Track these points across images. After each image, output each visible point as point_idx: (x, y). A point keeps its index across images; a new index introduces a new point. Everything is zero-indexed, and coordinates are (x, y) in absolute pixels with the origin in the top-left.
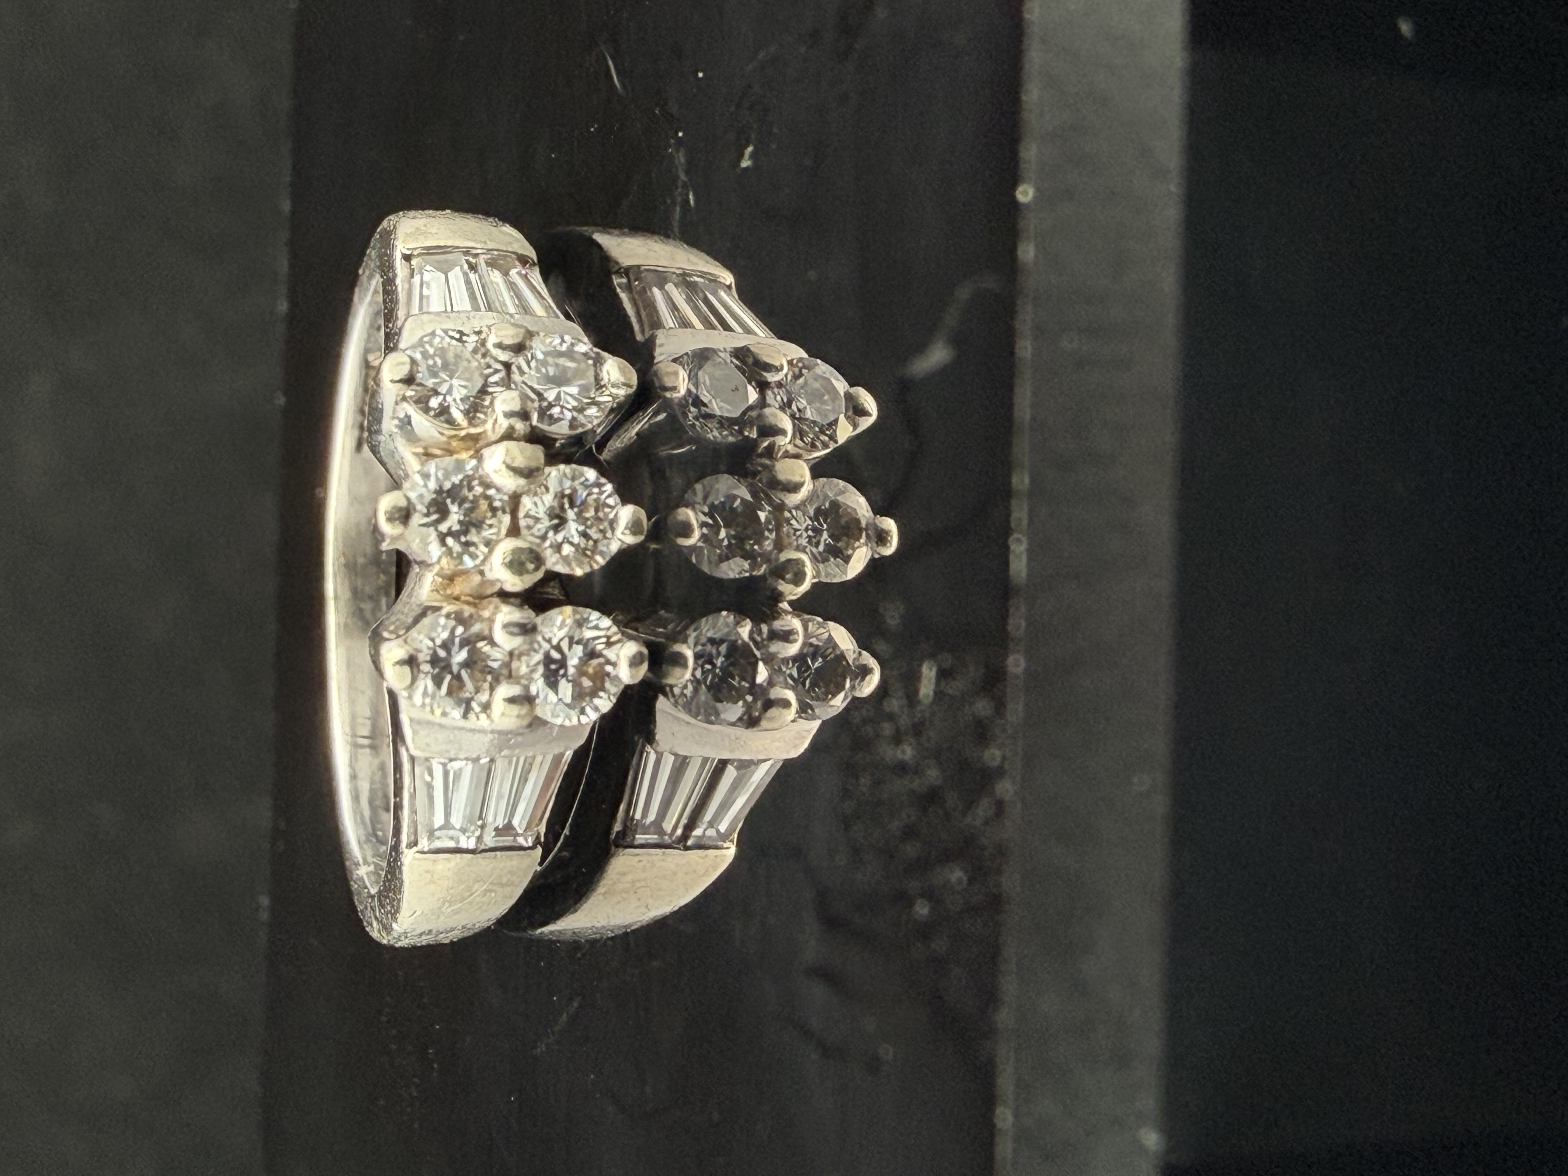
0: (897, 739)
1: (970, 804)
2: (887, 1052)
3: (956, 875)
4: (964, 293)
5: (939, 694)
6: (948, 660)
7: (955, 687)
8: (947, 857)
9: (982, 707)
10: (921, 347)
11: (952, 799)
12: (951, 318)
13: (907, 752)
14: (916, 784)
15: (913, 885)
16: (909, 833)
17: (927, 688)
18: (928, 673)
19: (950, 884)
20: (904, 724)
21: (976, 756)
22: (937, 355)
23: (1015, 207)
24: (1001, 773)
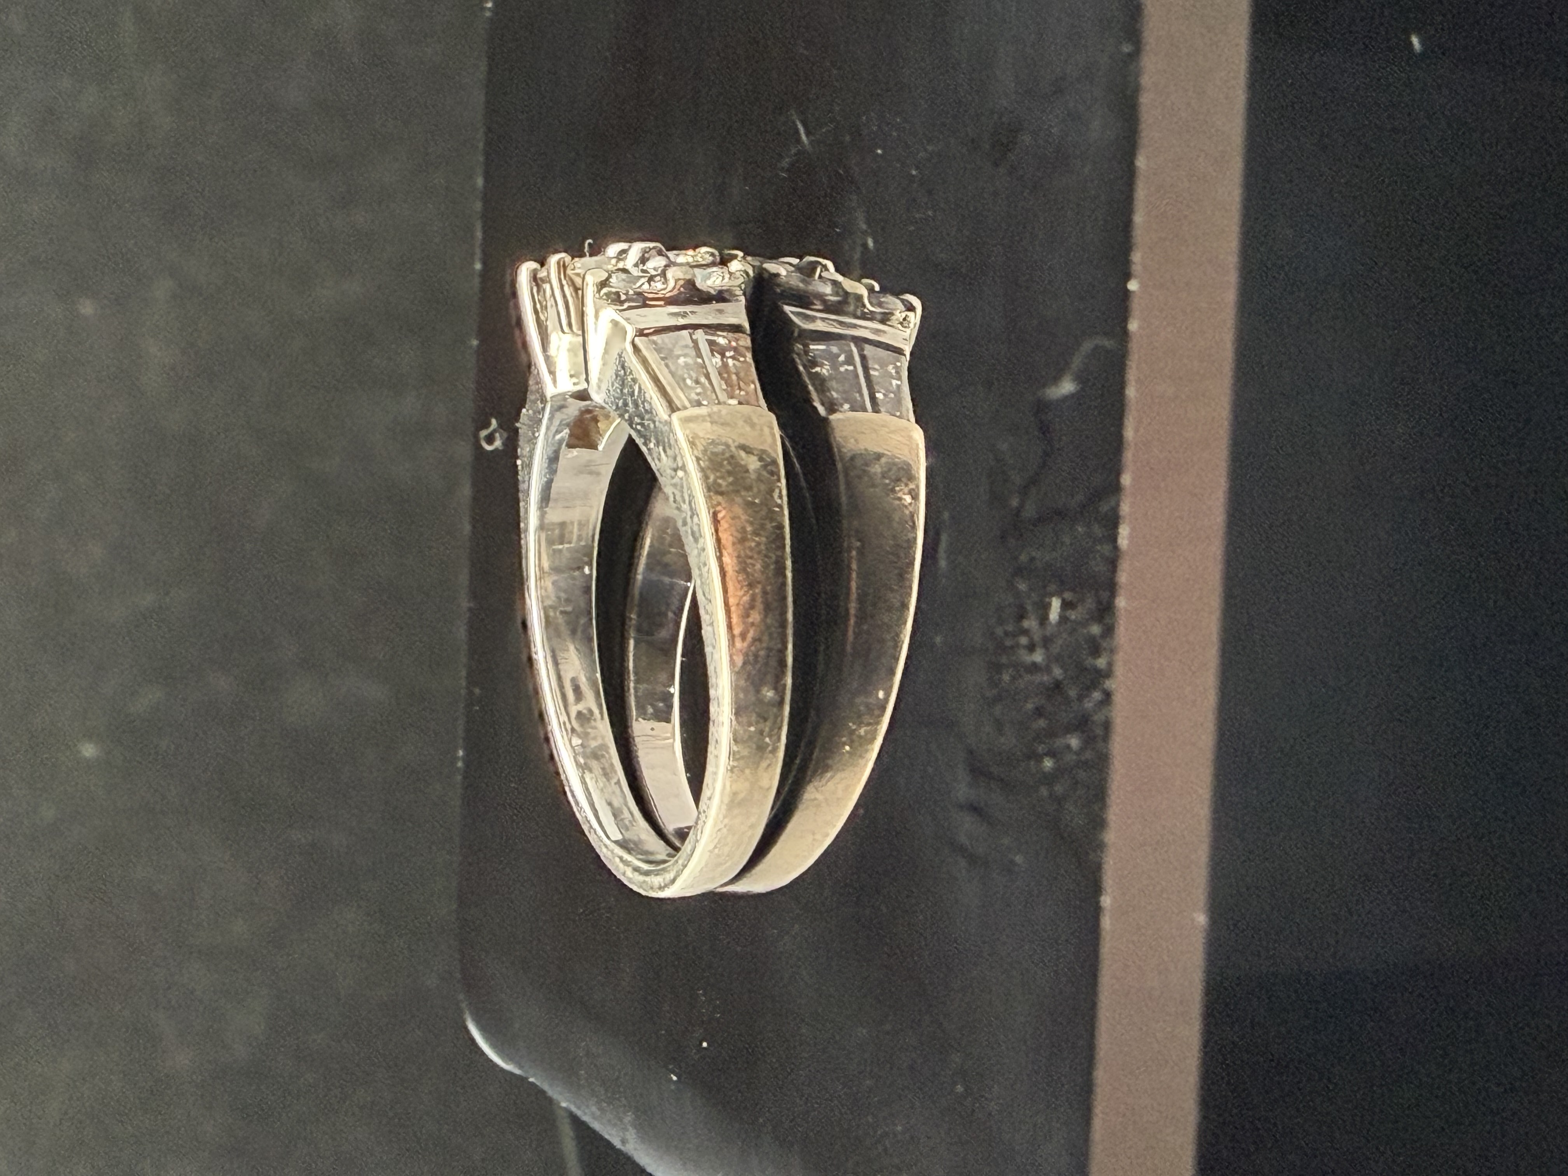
0: (1031, 648)
1: (1083, 695)
3: (1074, 742)
4: (1087, 346)
5: (1063, 619)
6: (1068, 595)
7: (1073, 615)
8: (1069, 729)
9: (1095, 629)
10: (1056, 379)
11: (1072, 691)
12: (1077, 362)
13: (1038, 657)
14: (1047, 680)
15: (1041, 749)
16: (1039, 712)
17: (1054, 614)
18: (1056, 604)
19: (1068, 747)
20: (1037, 638)
21: (1089, 661)
22: (1067, 387)
23: (1127, 294)
24: (1108, 673)
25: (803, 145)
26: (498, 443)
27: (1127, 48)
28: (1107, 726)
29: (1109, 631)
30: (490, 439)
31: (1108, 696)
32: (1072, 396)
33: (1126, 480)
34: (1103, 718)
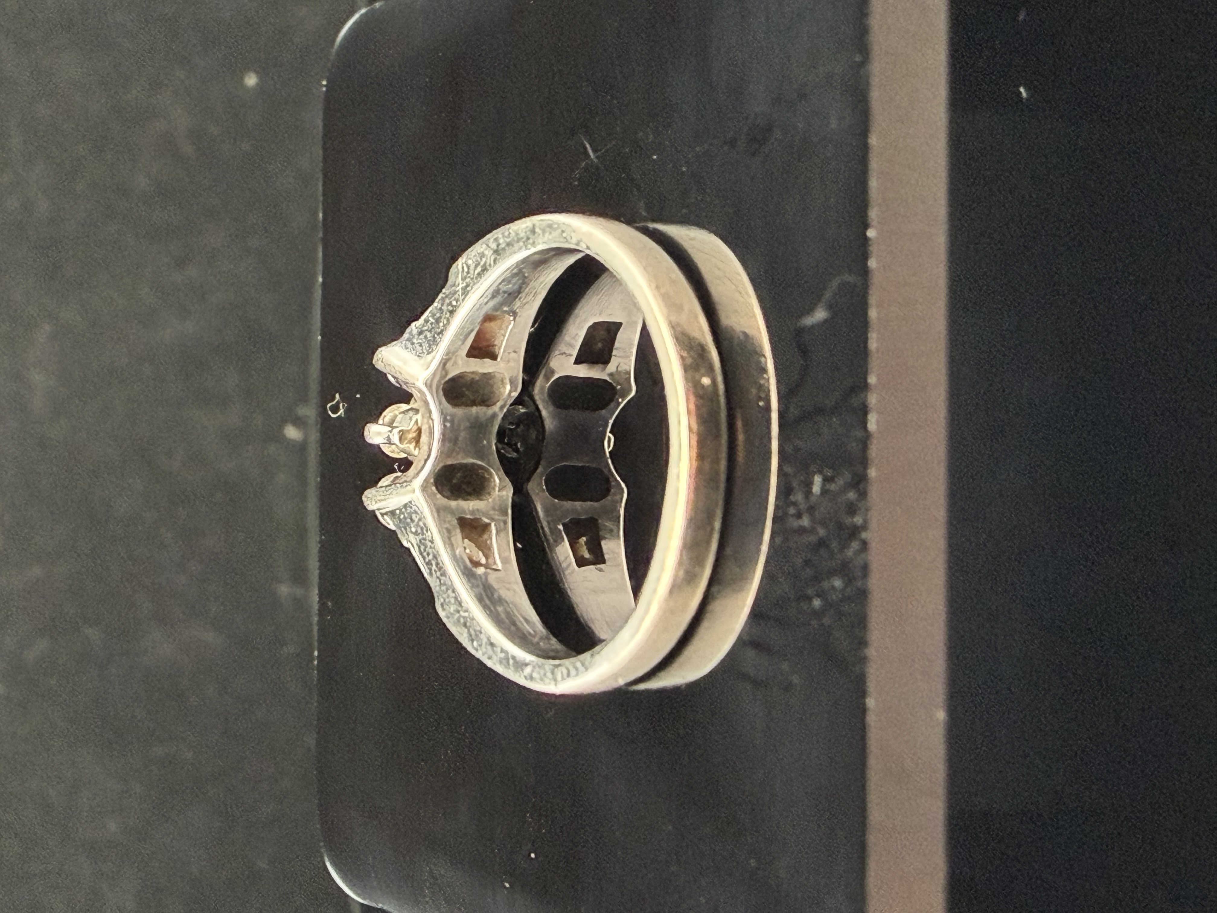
0: (799, 516)
1: (844, 547)
2: (795, 679)
3: (838, 583)
4: (835, 283)
5: (824, 492)
6: (829, 473)
7: (833, 487)
8: (832, 573)
9: (852, 495)
10: (810, 310)
11: (834, 545)
12: (828, 295)
13: (805, 522)
14: (813, 539)
15: (810, 592)
16: (807, 564)
17: (816, 488)
18: (818, 480)
19: (833, 588)
20: (803, 506)
21: (848, 521)
22: (820, 315)
23: (866, 239)
24: (864, 527)
25: (592, 160)
26: (341, 412)
27: (858, 58)
28: (865, 569)
29: (863, 495)
30: (335, 409)
31: (865, 544)
32: (826, 321)
33: (872, 380)
34: (862, 562)
